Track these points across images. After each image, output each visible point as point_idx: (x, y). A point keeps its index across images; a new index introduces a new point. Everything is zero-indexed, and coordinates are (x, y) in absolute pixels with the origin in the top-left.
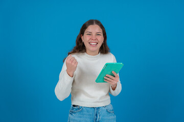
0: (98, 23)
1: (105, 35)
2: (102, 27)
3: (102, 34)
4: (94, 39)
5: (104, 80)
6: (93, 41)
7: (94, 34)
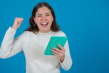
0: (46, 5)
1: (53, 14)
2: (50, 8)
3: (51, 14)
4: (44, 19)
5: (52, 53)
6: (44, 22)
7: (44, 15)
